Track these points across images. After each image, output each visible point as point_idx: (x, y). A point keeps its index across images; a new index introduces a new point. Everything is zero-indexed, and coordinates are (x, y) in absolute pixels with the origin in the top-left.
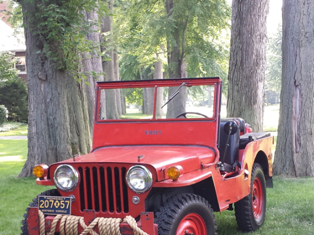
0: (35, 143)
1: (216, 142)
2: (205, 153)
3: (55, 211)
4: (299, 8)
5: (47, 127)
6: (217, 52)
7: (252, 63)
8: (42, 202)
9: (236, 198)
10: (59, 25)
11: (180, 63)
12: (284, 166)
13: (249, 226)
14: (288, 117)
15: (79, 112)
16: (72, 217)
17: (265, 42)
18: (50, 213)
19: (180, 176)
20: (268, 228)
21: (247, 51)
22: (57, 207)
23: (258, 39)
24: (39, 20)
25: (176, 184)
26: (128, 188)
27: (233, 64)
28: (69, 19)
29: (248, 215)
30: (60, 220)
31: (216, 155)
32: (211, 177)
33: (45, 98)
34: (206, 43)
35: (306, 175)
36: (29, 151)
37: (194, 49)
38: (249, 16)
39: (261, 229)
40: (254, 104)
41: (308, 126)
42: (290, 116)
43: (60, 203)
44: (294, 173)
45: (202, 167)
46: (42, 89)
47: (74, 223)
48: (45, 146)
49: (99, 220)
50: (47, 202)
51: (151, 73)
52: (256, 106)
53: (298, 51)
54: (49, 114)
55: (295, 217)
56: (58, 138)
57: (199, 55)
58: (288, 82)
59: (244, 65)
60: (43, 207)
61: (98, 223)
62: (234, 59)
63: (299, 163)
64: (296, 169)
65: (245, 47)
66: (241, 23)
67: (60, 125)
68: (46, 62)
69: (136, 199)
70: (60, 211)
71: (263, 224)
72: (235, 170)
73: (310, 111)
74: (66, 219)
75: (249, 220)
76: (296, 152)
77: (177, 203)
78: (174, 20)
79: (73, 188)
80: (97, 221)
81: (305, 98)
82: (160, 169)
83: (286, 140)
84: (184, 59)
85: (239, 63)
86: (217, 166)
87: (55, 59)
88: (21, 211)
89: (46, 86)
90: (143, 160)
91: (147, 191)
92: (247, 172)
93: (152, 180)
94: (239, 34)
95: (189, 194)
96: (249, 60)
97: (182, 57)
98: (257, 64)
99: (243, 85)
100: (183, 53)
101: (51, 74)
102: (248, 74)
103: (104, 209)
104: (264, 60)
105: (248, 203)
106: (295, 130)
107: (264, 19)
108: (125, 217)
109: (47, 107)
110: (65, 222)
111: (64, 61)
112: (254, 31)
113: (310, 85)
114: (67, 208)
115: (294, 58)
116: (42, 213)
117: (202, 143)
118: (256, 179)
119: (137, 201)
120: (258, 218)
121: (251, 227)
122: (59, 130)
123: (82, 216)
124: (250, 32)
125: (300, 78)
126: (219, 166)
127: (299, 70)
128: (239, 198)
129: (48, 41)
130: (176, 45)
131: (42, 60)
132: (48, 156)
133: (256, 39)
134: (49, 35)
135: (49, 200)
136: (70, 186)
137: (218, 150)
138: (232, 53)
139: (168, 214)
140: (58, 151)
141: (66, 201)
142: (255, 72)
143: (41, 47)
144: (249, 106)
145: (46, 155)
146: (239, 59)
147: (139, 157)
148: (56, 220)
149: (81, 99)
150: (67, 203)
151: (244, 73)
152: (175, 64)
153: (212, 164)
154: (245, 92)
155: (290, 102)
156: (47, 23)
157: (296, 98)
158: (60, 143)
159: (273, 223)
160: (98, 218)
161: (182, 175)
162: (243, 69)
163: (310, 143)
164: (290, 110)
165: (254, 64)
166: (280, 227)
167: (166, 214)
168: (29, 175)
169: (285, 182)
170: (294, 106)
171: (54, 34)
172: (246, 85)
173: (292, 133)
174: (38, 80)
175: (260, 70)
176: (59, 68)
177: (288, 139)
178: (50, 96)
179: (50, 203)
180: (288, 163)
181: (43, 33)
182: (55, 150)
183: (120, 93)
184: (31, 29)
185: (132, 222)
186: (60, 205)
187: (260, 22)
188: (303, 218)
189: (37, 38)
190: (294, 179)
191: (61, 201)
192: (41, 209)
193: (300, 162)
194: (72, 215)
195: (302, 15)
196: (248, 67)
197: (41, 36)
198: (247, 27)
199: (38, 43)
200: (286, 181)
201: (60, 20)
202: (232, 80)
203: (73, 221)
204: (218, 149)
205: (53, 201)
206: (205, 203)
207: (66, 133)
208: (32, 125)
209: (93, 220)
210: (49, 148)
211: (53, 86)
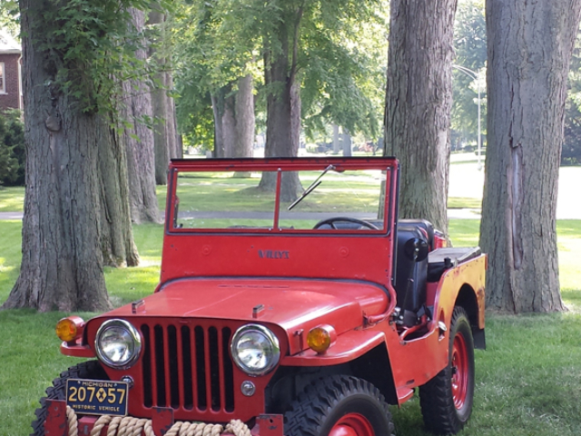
0: (36, 246)
1: (390, 274)
2: (370, 296)
3: (97, 408)
4: (517, 11)
5: (58, 215)
6: (356, 64)
7: (427, 97)
8: (73, 390)
9: (424, 375)
10: (87, 34)
11: (289, 82)
12: (492, 293)
13: (446, 424)
14: (499, 204)
15: (113, 182)
16: (129, 421)
17: (449, 60)
18: (88, 410)
19: (331, 345)
20: (479, 426)
21: (417, 76)
22: (101, 400)
23: (438, 54)
24: (50, 23)
25: (323, 361)
26: (234, 367)
27: (392, 98)
28: (106, 23)
29: (444, 404)
30: (107, 424)
31: (389, 299)
32: (384, 342)
33: (57, 163)
34: (336, 48)
35: (534, 310)
36: (23, 260)
37: (314, 59)
38: (422, 14)
39: (466, 428)
40: (431, 170)
41: (536, 221)
42: (502, 202)
43: (107, 393)
44: (512, 306)
45: (366, 322)
46: (52, 147)
47: (133, 431)
48: (54, 251)
49: (180, 427)
50: (82, 391)
51: (230, 94)
52: (434, 174)
53: (516, 86)
54: (63, 192)
55: (527, 404)
56: (79, 236)
57: (322, 70)
58: (499, 141)
59: (413, 100)
60: (75, 400)
61: (178, 432)
62: (394, 89)
63: (521, 288)
64: (516, 300)
65: (414, 68)
66: (408, 25)
67: (82, 213)
68: (61, 98)
69: (248, 386)
70: (107, 408)
71: (469, 418)
72: (420, 321)
73: (538, 193)
74: (119, 424)
75: (445, 413)
76: (515, 268)
77: (324, 395)
78: (277, 8)
79: (131, 362)
80: (177, 429)
81: (529, 172)
82: (294, 333)
83: (496, 246)
84: (296, 76)
85: (403, 96)
86: (392, 319)
87: (78, 94)
88: (15, 382)
89: (59, 141)
90: (262, 313)
91: (269, 372)
92: (442, 326)
93: (279, 352)
94: (404, 45)
95: (347, 378)
96: (422, 91)
97: (293, 72)
98: (437, 99)
99: (412, 136)
100: (294, 66)
101: (70, 120)
102: (420, 116)
103: (188, 403)
104: (448, 92)
105: (444, 382)
106: (512, 227)
107: (448, 20)
108: (229, 422)
109: (60, 179)
110: (117, 429)
111: (94, 97)
112: (430, 39)
113: (538, 148)
114: (121, 402)
115: (509, 99)
116: (73, 411)
117: (364, 276)
118: (457, 334)
119: (250, 390)
120: (461, 407)
121: (450, 426)
122: (81, 222)
123: (149, 419)
124: (422, 43)
125: (520, 133)
126: (395, 318)
127: (517, 120)
128: (430, 376)
129: (66, 63)
130: (281, 52)
131: (53, 95)
132: (59, 270)
133: (433, 55)
134: (69, 53)
135: (86, 387)
136: (125, 358)
137: (393, 290)
138: (391, 78)
139: (309, 416)
140: (78, 261)
141: (119, 390)
142: (433, 113)
143: (51, 72)
144: (422, 174)
145: (55, 268)
146: (404, 89)
147: (255, 309)
148: (100, 426)
149: (116, 157)
150: (121, 393)
151: (413, 115)
152: (279, 84)
153: (382, 316)
154: (415, 148)
155: (503, 177)
156: (65, 31)
157: (514, 171)
158: (83, 245)
159: (486, 416)
160: (178, 424)
161: (334, 343)
162: (411, 108)
163: (540, 251)
164: (503, 191)
165: (430, 99)
166: (501, 425)
167: (305, 415)
168: (23, 304)
169: (496, 323)
170: (510, 185)
171: (77, 51)
172: (416, 136)
173: (506, 232)
174: (45, 131)
175: (441, 110)
176: (84, 111)
177: (500, 244)
178: (65, 160)
179: (89, 392)
180: (500, 287)
181: (59, 47)
182: (72, 258)
183: (174, 130)
184: (36, 41)
185: (242, 432)
186: (108, 397)
187: (440, 24)
188: (541, 407)
189: (45, 55)
190: (510, 317)
191: (110, 390)
192: (70, 403)
193: (522, 285)
194: (129, 415)
195: (522, 23)
196: (420, 104)
197: (52, 53)
198: (419, 33)
199: (46, 65)
200: (498, 321)
201: (88, 25)
202: (392, 126)
203: (131, 428)
204: (394, 287)
205: (93, 389)
206: (375, 393)
207: (94, 227)
208: (31, 212)
209: (169, 428)
210: (61, 256)
211: (73, 142)
